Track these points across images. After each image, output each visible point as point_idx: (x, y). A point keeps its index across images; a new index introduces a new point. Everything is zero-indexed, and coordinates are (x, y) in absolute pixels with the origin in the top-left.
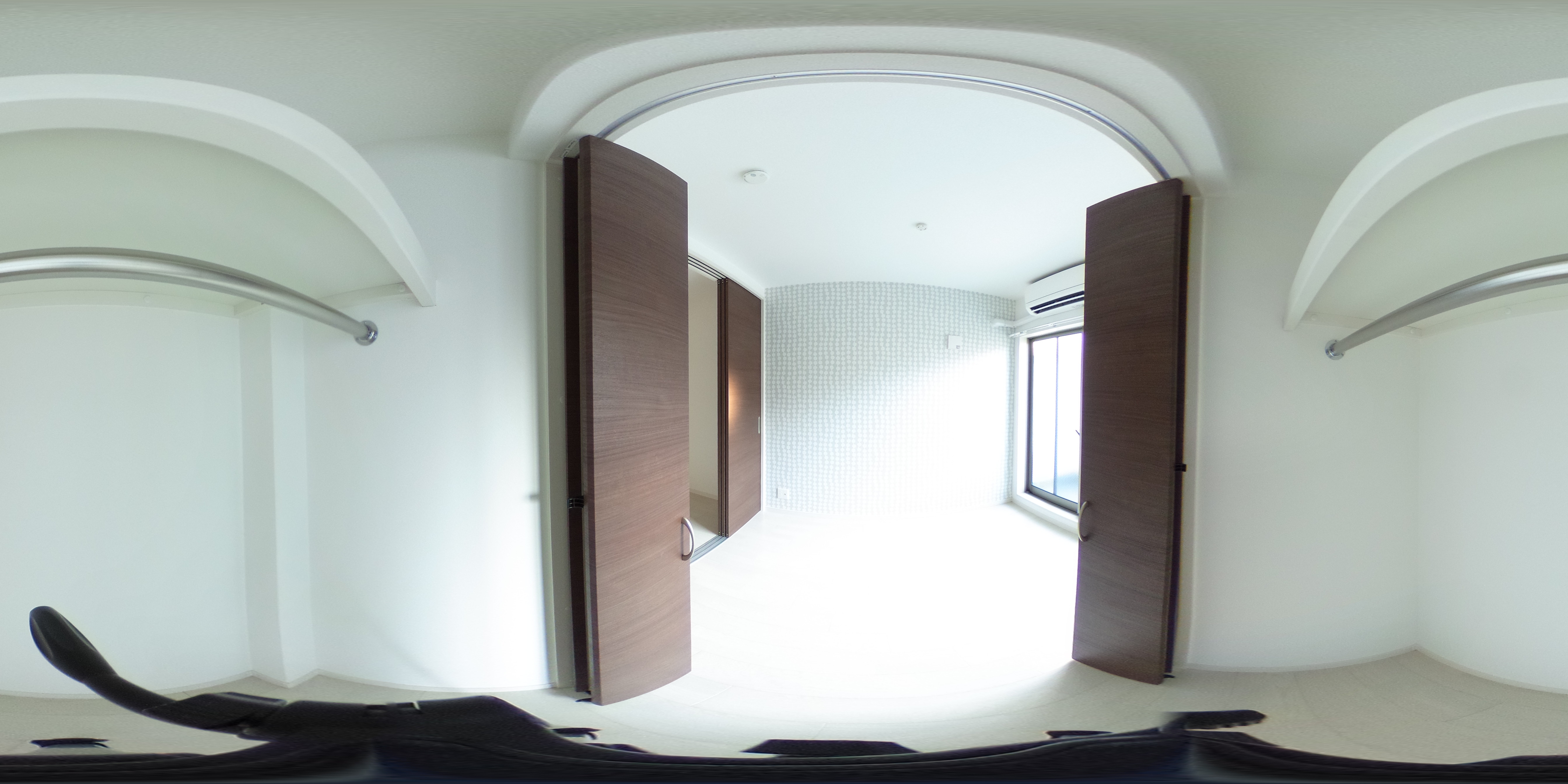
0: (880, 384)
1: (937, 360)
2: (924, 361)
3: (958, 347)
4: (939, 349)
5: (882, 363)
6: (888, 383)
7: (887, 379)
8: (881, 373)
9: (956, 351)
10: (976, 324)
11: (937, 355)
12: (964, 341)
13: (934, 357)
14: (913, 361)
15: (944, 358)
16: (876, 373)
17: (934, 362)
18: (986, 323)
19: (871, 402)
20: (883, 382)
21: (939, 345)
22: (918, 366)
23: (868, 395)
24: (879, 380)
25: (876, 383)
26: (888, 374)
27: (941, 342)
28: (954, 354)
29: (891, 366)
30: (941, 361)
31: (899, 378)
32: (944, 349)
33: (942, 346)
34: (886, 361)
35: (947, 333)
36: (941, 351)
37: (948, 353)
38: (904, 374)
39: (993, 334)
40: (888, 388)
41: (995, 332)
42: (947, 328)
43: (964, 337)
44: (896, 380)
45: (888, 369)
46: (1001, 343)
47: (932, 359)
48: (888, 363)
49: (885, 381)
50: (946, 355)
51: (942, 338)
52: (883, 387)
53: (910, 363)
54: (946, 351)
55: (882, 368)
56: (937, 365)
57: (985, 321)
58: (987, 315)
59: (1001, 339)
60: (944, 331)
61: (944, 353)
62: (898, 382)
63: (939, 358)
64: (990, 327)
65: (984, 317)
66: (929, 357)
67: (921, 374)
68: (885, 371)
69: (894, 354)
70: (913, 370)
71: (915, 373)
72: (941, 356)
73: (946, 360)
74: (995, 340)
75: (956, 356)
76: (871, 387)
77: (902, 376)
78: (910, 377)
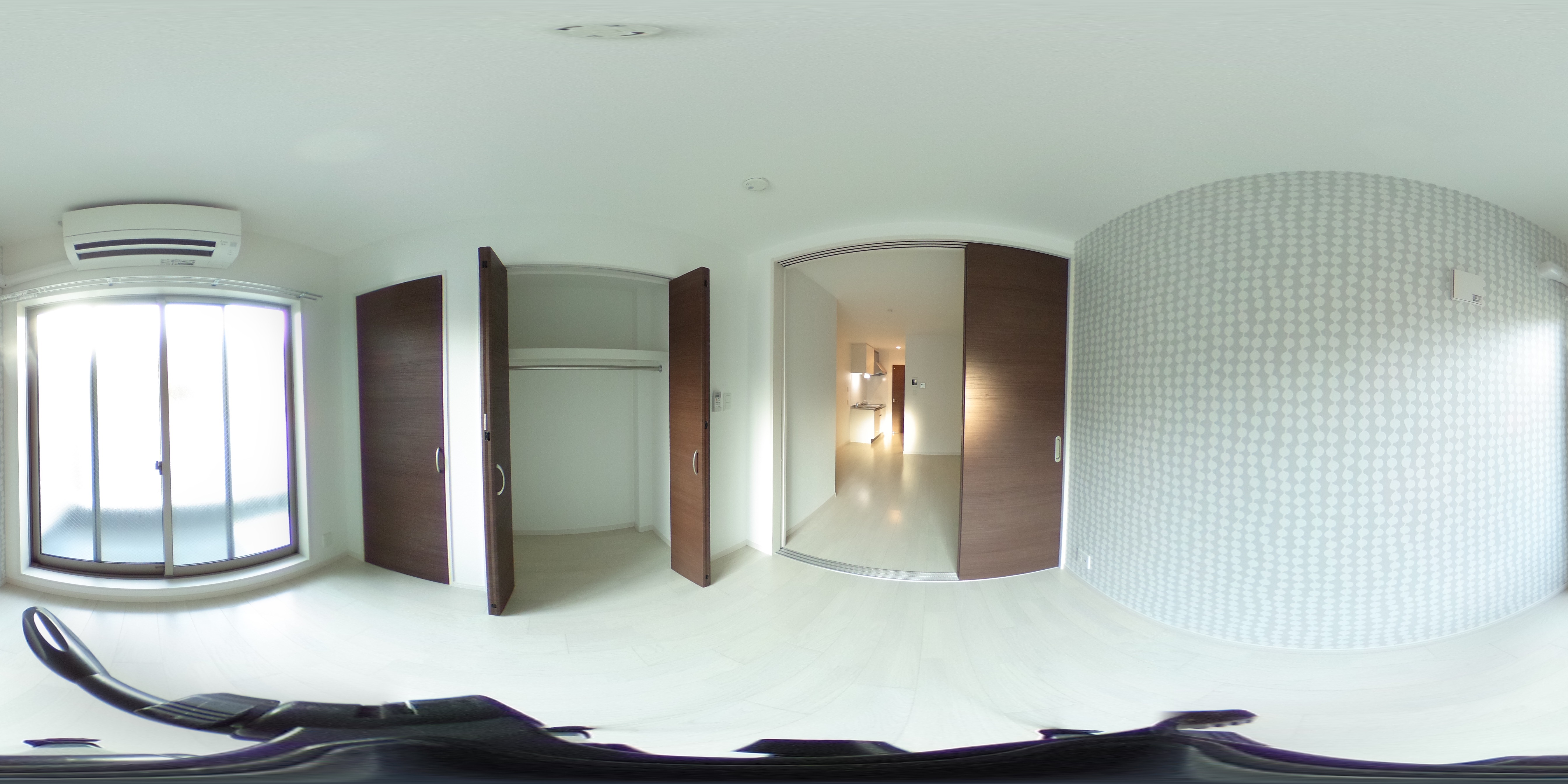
0: (1264, 386)
1: (1424, 324)
2: (1389, 323)
3: (1476, 298)
4: (1430, 296)
5: (1273, 328)
6: (1286, 383)
7: (1285, 369)
8: (1269, 356)
9: (1472, 308)
10: (1511, 261)
11: (1424, 312)
12: (1487, 289)
13: (1418, 316)
14: (1359, 323)
15: (1442, 320)
16: (1255, 356)
17: (1417, 328)
18: (1530, 267)
19: (1242, 432)
20: (1272, 381)
21: (1430, 288)
22: (1374, 336)
23: (1234, 413)
24: (1263, 375)
25: (1255, 380)
26: (1286, 357)
27: (1436, 283)
28: (1466, 313)
29: (1296, 336)
30: (1436, 327)
31: (1318, 368)
32: (1442, 299)
33: (1437, 292)
34: (1281, 322)
35: (1450, 264)
36: (1436, 303)
37: (1454, 310)
38: (1334, 356)
39: (1540, 290)
40: (1288, 395)
41: (1544, 288)
42: (1449, 256)
43: (1488, 280)
44: (1309, 375)
45: (1289, 343)
46: (1553, 309)
47: (1412, 321)
48: (1289, 328)
49: (1280, 377)
50: (1448, 314)
51: (1438, 274)
52: (1273, 394)
53: (1350, 328)
54: (1448, 303)
55: (1272, 342)
56: (1424, 336)
57: (1527, 261)
58: (1530, 254)
59: (1552, 302)
60: (1444, 260)
61: (1442, 309)
62: (1317, 380)
63: (1430, 319)
64: (1536, 275)
65: (1526, 255)
66: (1405, 313)
67: (1380, 358)
68: (1279, 350)
69: (1304, 304)
70: (1359, 348)
71: (1366, 356)
72: (1436, 315)
73: (1448, 325)
74: (1543, 302)
75: (1472, 319)
76: (1241, 394)
77: (1327, 363)
78: (1350, 366)
